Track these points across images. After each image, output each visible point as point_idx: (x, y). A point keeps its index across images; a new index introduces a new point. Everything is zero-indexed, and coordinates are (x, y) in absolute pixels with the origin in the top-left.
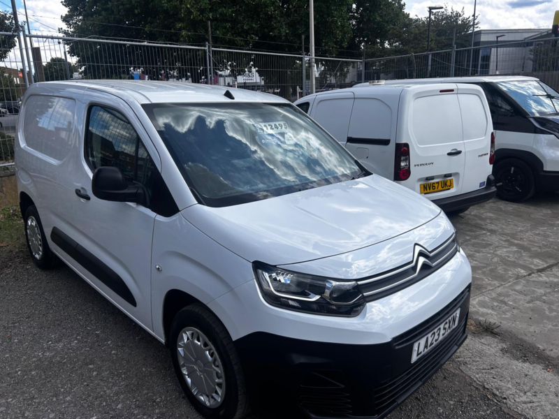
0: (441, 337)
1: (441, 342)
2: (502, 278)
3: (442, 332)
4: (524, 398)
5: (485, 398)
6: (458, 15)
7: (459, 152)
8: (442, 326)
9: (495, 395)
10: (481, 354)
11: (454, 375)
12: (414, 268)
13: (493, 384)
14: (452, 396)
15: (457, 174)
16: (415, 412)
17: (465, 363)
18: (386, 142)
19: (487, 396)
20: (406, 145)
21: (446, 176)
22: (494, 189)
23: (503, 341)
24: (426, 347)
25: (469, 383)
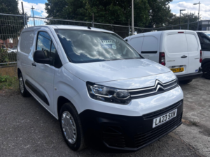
0: (167, 120)
1: (168, 122)
2: (203, 106)
3: (168, 117)
4: (207, 150)
5: (189, 149)
6: (193, 15)
7: (186, 57)
8: (168, 114)
9: (193, 148)
10: (190, 133)
11: (177, 140)
12: (155, 89)
13: (193, 144)
14: (174, 147)
15: (185, 66)
16: (157, 152)
17: (182, 136)
18: (156, 52)
19: (190, 148)
20: (164, 53)
21: (181, 66)
22: (202, 73)
23: (201, 128)
24: (160, 122)
25: (183, 143)
